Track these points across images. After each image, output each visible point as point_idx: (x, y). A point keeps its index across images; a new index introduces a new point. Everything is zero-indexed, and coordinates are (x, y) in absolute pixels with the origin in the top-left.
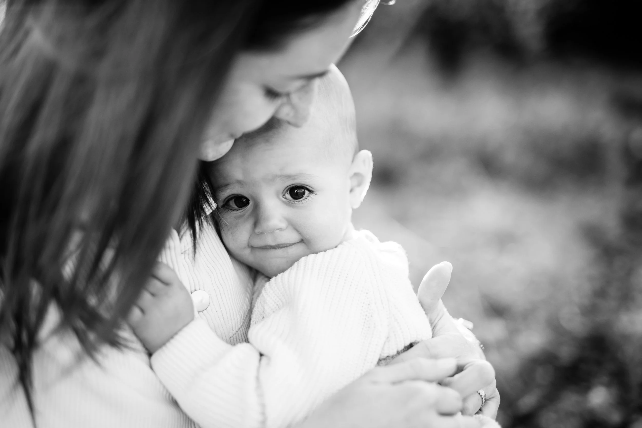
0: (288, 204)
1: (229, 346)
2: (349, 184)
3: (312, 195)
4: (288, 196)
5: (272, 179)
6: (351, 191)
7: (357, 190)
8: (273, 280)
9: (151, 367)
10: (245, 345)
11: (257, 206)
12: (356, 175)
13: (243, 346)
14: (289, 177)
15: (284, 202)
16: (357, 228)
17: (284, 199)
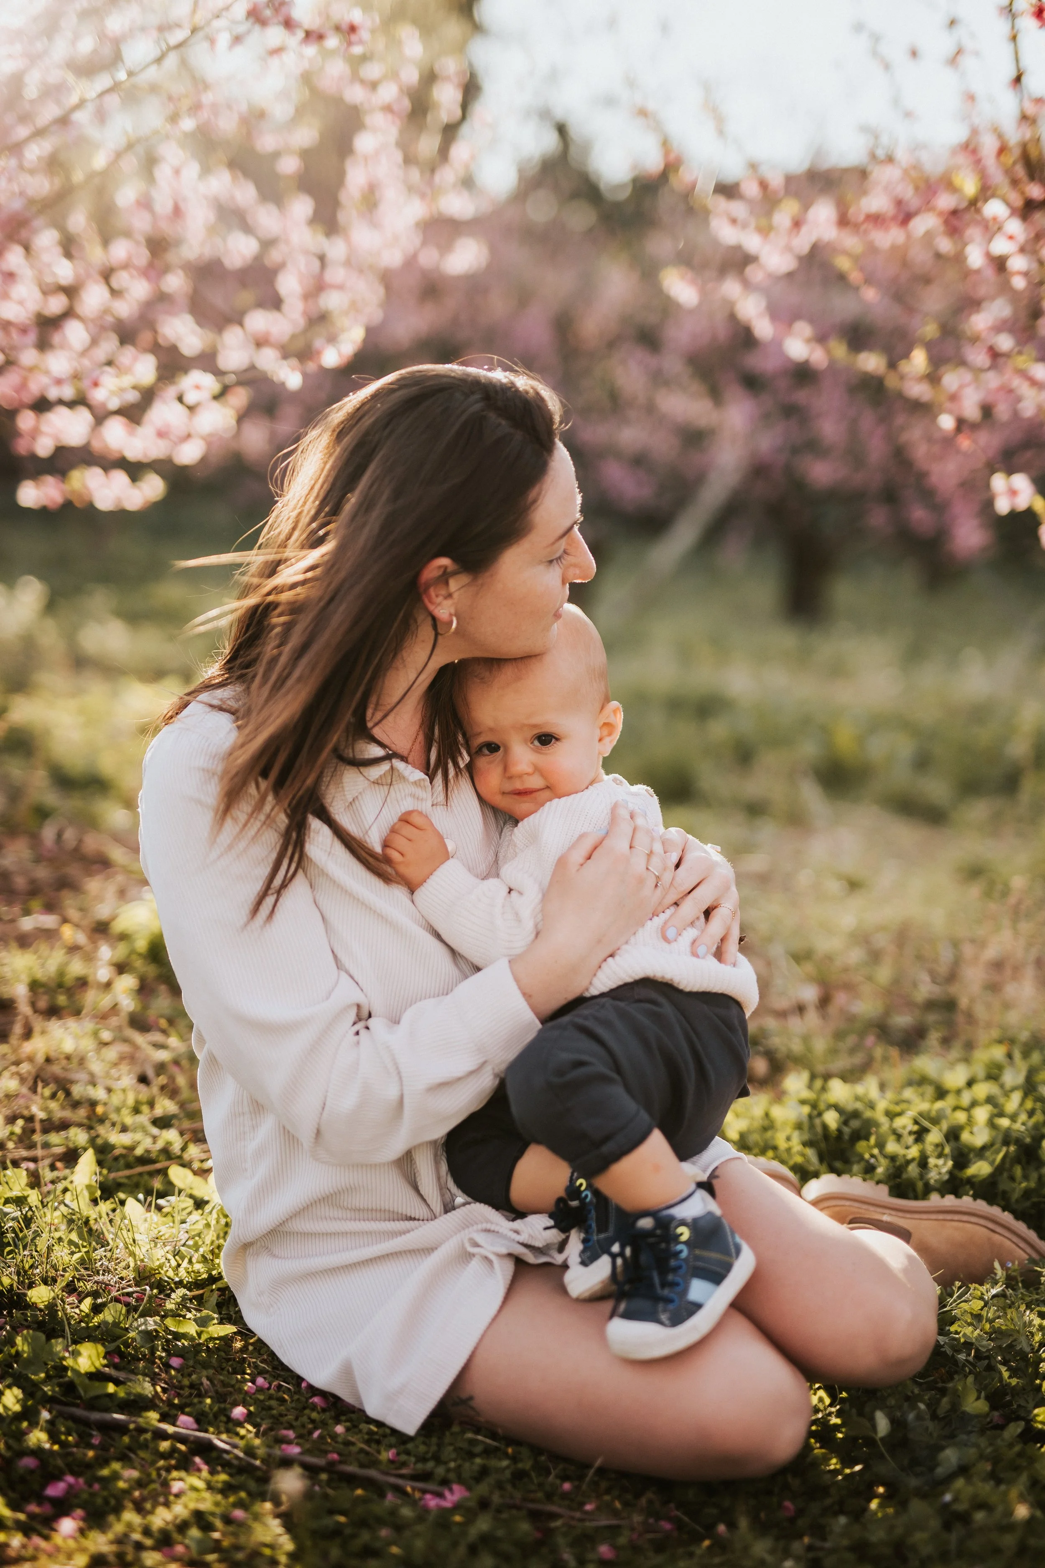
0: (536, 751)
1: (478, 881)
2: (597, 733)
3: (557, 743)
4: (536, 743)
5: (520, 728)
6: (600, 740)
7: (607, 740)
8: (520, 825)
9: (413, 902)
10: (496, 879)
11: (507, 750)
12: (606, 724)
13: (492, 882)
14: (535, 726)
15: (532, 749)
16: (607, 774)
17: (532, 746)
